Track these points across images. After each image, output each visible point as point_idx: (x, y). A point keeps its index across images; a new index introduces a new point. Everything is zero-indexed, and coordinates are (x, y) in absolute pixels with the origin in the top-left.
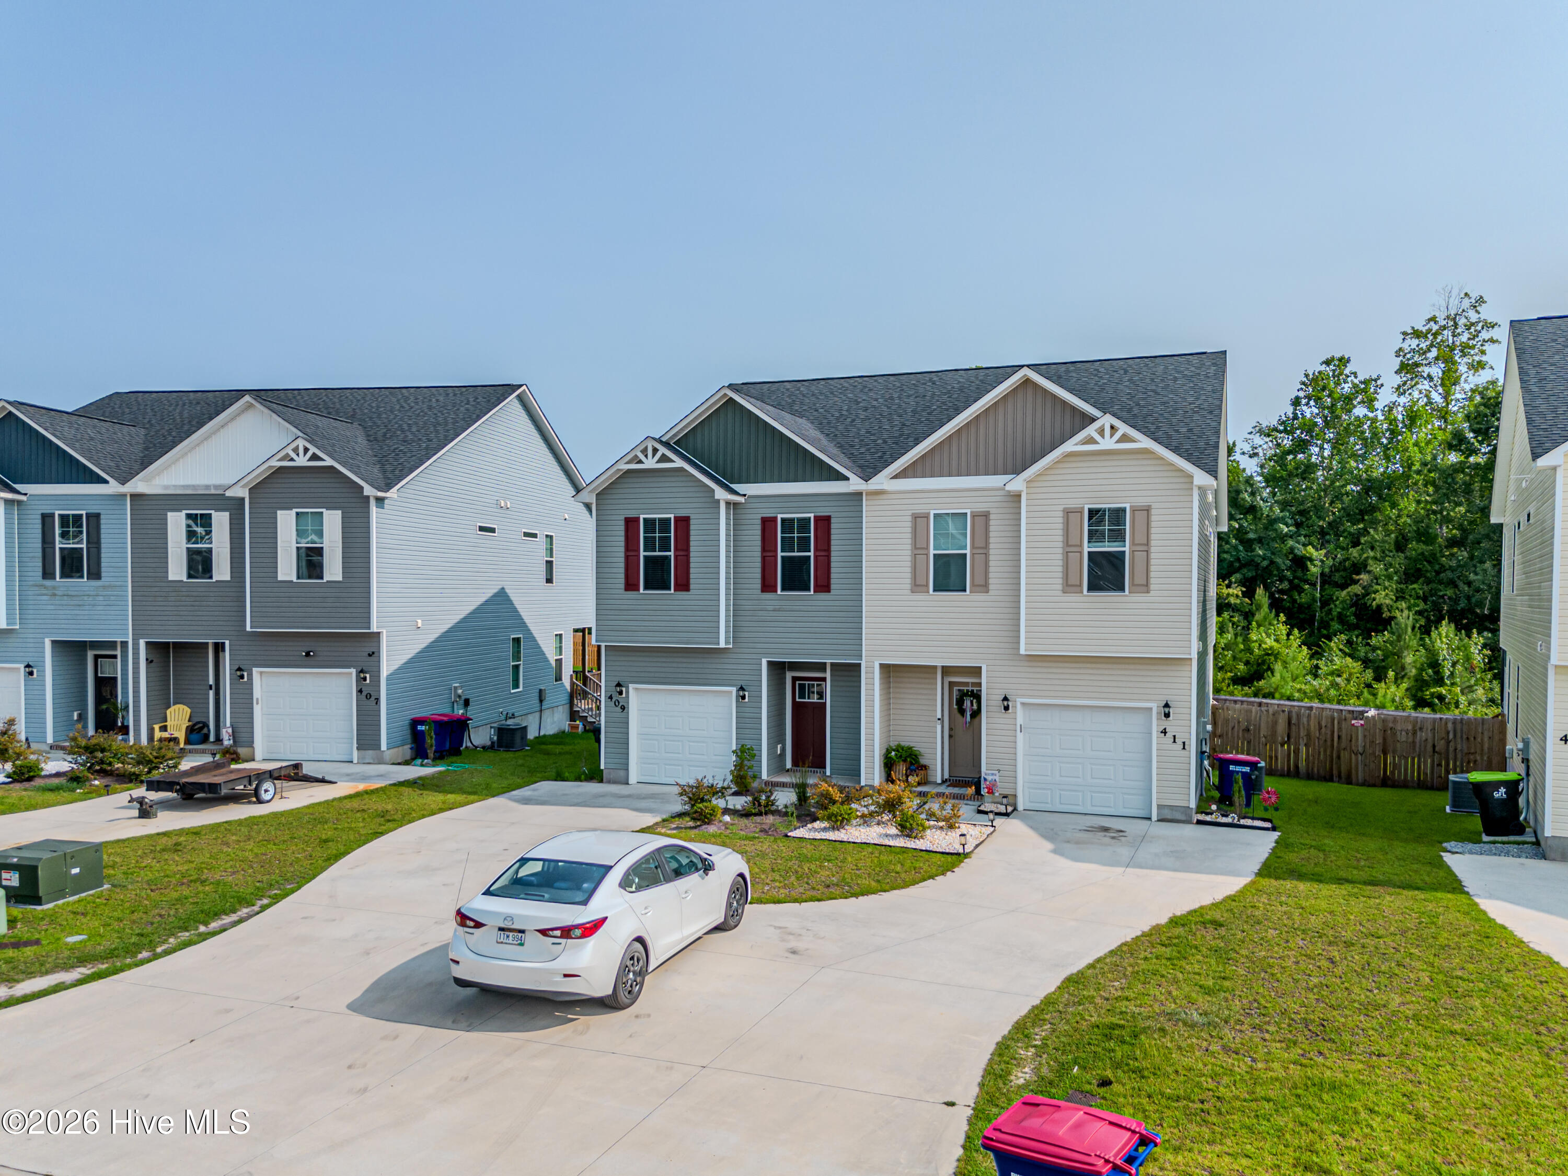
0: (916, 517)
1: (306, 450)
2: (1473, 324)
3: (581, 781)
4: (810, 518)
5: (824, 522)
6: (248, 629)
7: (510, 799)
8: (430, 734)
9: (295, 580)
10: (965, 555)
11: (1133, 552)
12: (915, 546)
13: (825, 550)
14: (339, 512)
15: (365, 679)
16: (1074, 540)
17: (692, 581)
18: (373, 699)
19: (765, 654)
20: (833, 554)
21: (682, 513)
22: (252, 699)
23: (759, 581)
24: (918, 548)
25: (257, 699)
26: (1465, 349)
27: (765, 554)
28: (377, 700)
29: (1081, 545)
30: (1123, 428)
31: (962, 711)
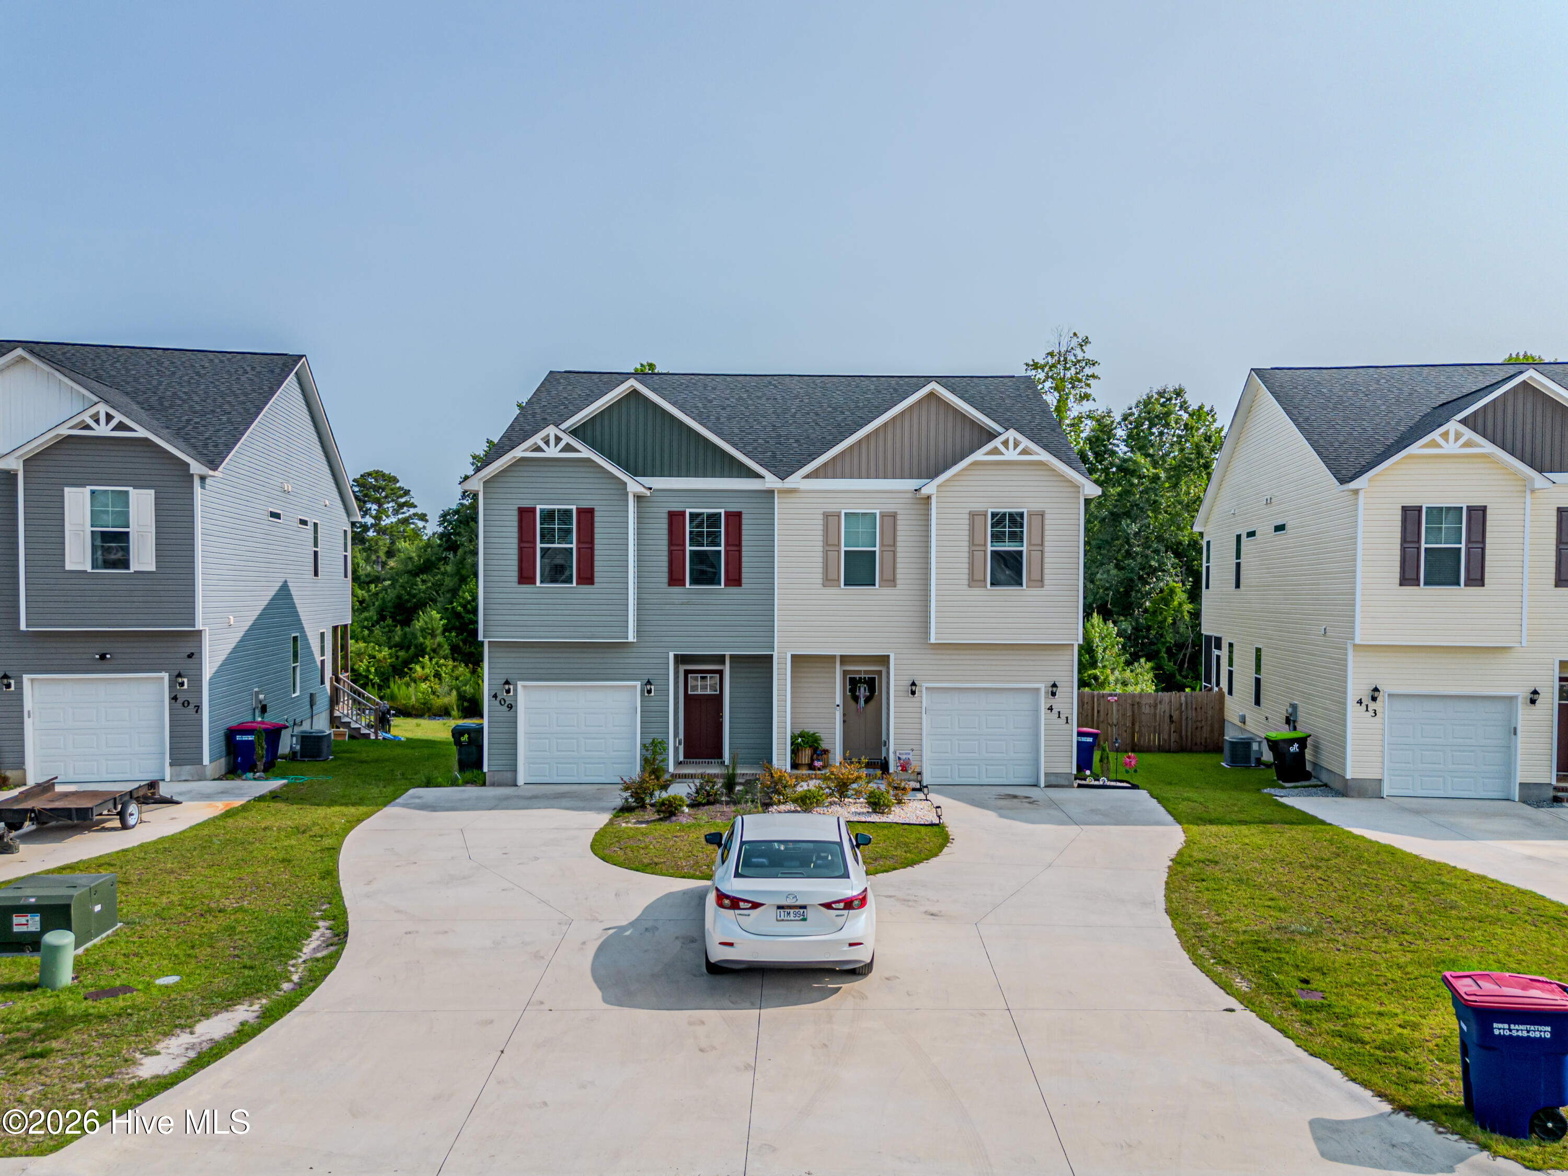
0: (827, 516)
1: (109, 418)
2: (1079, 361)
3: (458, 785)
4: (720, 514)
5: (735, 518)
6: (23, 627)
7: (405, 805)
8: (260, 744)
9: (90, 570)
10: (875, 552)
11: (1029, 551)
12: (826, 543)
13: (736, 545)
14: (152, 492)
15: (182, 684)
16: (979, 539)
17: (596, 574)
18: (191, 706)
19: (672, 648)
20: (744, 549)
21: (585, 505)
22: (22, 711)
23: (666, 575)
24: (829, 544)
25: (29, 712)
26: (1074, 381)
27: (673, 548)
28: (198, 708)
29: (985, 545)
30: (1025, 442)
31: (856, 699)
